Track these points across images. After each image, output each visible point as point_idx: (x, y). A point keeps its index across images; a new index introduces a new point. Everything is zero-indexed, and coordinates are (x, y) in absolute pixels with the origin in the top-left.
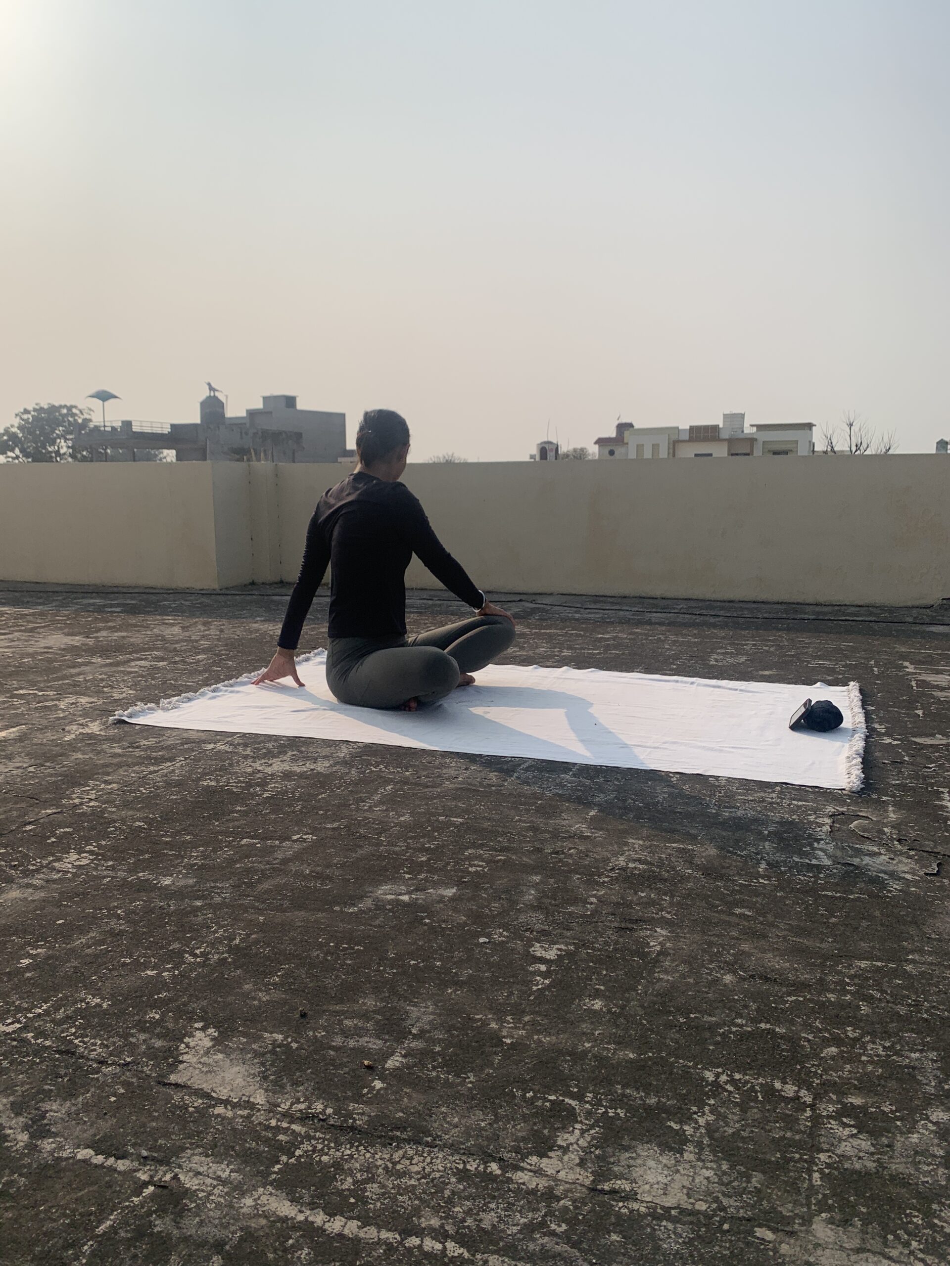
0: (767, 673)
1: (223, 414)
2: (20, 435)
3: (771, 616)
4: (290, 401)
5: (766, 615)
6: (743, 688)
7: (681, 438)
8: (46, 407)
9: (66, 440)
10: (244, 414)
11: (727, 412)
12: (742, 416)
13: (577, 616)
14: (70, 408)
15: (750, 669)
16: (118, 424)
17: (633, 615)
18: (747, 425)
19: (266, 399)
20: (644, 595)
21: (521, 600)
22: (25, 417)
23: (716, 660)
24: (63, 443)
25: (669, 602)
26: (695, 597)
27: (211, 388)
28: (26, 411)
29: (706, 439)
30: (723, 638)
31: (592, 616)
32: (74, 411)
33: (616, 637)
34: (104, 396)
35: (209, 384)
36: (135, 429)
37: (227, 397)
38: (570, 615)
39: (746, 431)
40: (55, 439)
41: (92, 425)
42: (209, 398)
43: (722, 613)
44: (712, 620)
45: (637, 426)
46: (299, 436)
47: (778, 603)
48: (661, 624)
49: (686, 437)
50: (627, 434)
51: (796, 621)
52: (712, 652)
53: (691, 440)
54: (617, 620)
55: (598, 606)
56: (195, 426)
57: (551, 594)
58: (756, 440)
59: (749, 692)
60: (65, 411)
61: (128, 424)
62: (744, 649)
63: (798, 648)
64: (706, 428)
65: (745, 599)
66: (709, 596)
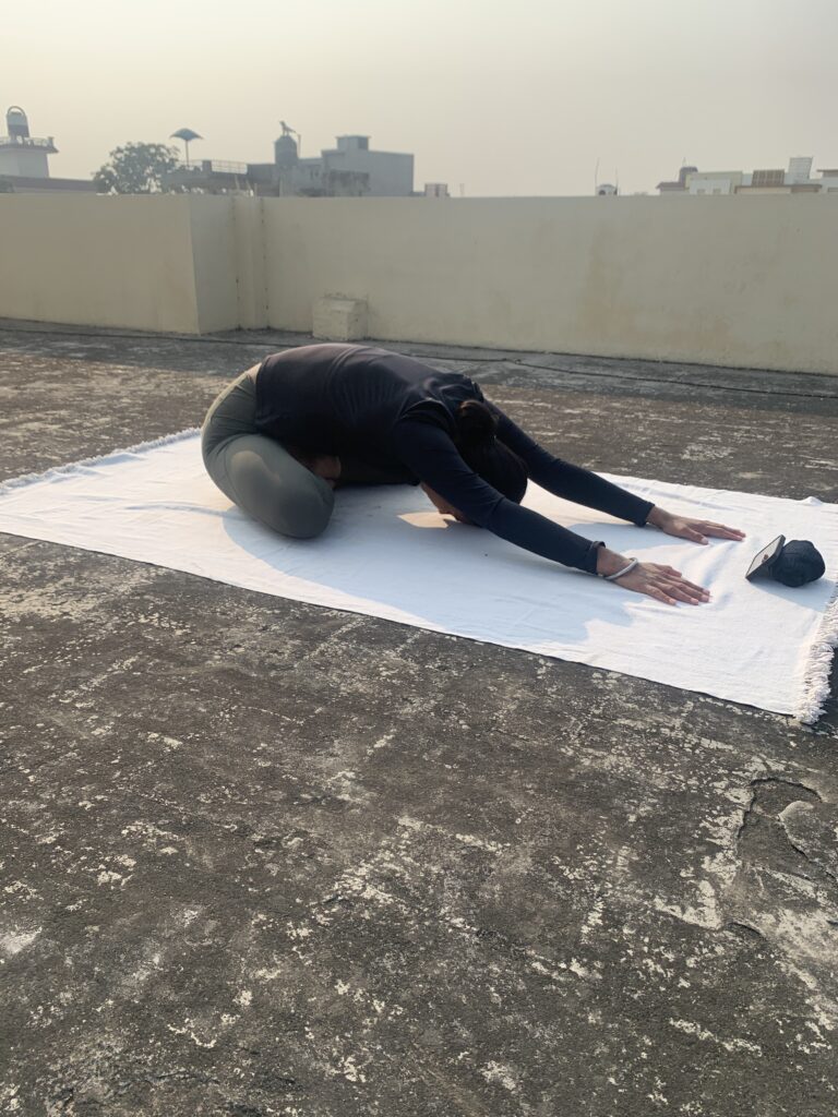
0: (748, 475)
1: (295, 155)
2: (115, 174)
3: (783, 390)
4: (362, 142)
5: (776, 389)
6: (707, 501)
7: (744, 184)
8: (136, 146)
9: (155, 179)
10: (318, 155)
11: (795, 156)
12: (810, 160)
13: (557, 382)
14: (158, 147)
15: (729, 469)
16: (199, 164)
17: (622, 383)
18: (813, 169)
19: (340, 140)
20: (643, 357)
21: (505, 360)
22: (119, 155)
23: (692, 453)
24: (153, 183)
25: (669, 367)
26: (702, 362)
27: (285, 128)
28: (119, 150)
29: (769, 185)
30: (714, 419)
31: (573, 382)
32: (163, 150)
33: (588, 413)
34: (187, 135)
35: (283, 124)
36: (215, 169)
37: (299, 137)
38: (549, 381)
39: (811, 177)
40: (146, 178)
41: (178, 165)
42: (283, 138)
43: (725, 384)
44: (711, 393)
45: (701, 169)
46: (366, 176)
47: (796, 373)
48: (647, 396)
49: (749, 183)
50: (688, 177)
51: (809, 398)
52: (691, 440)
53: (754, 185)
54: (600, 389)
55: (588, 370)
56: (268, 167)
57: (543, 353)
58: (820, 186)
59: (714, 507)
60: (153, 151)
61: (207, 164)
62: (732, 437)
63: (800, 439)
64: (770, 173)
65: (759, 367)
66: (718, 362)
